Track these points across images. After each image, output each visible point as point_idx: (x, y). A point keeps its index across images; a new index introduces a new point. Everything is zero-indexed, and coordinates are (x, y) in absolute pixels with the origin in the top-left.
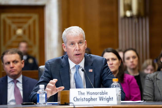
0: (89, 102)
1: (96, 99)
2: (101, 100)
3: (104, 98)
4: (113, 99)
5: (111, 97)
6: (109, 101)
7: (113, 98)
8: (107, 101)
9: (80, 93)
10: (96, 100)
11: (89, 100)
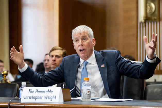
0: (35, 100)
1: (42, 97)
2: (46, 98)
3: (49, 97)
4: (56, 98)
5: (54, 96)
6: (53, 100)
7: (56, 96)
8: (50, 99)
9: (30, 90)
10: (42, 99)
11: (36, 98)
